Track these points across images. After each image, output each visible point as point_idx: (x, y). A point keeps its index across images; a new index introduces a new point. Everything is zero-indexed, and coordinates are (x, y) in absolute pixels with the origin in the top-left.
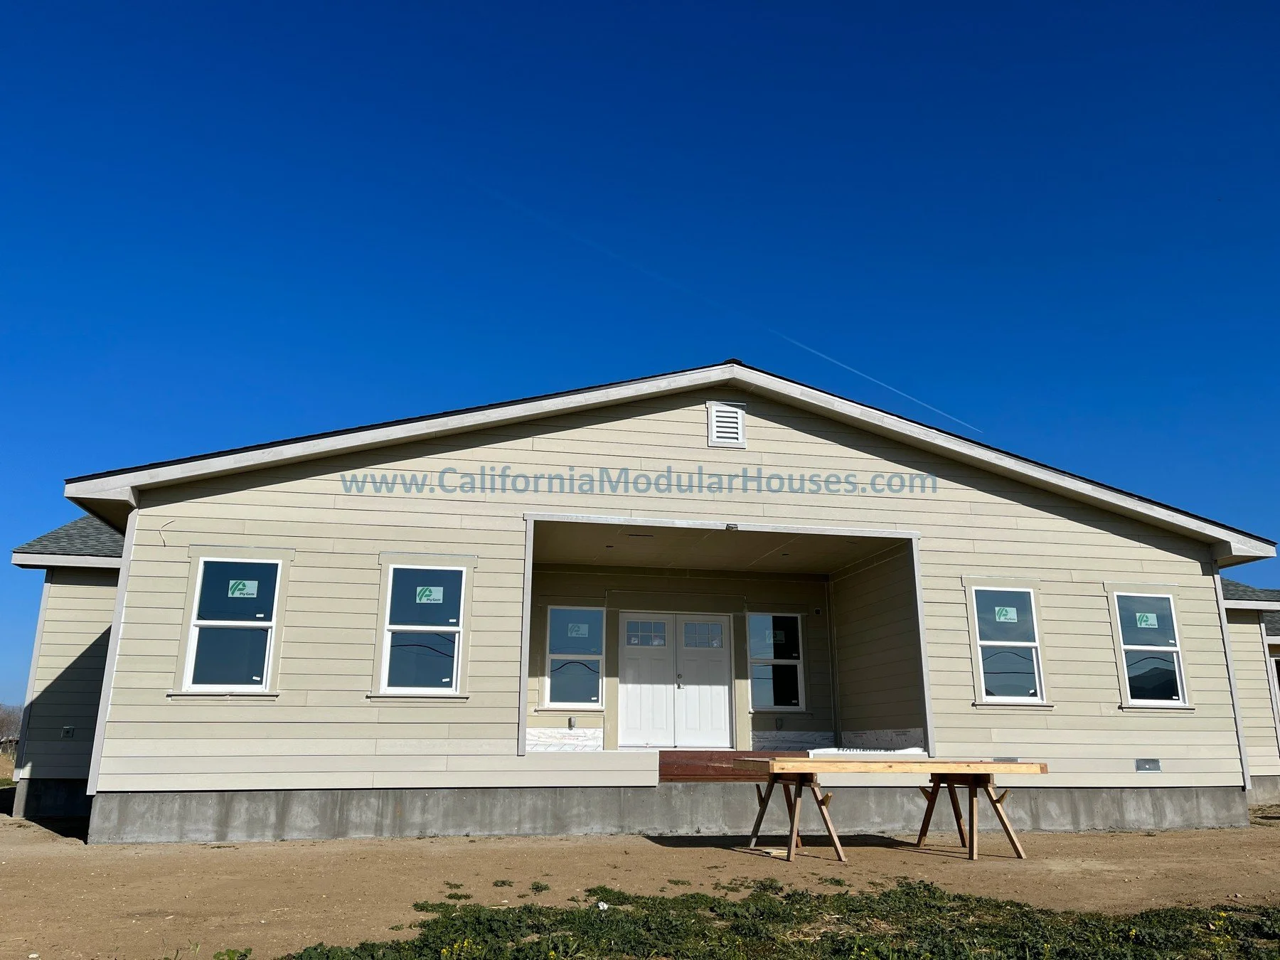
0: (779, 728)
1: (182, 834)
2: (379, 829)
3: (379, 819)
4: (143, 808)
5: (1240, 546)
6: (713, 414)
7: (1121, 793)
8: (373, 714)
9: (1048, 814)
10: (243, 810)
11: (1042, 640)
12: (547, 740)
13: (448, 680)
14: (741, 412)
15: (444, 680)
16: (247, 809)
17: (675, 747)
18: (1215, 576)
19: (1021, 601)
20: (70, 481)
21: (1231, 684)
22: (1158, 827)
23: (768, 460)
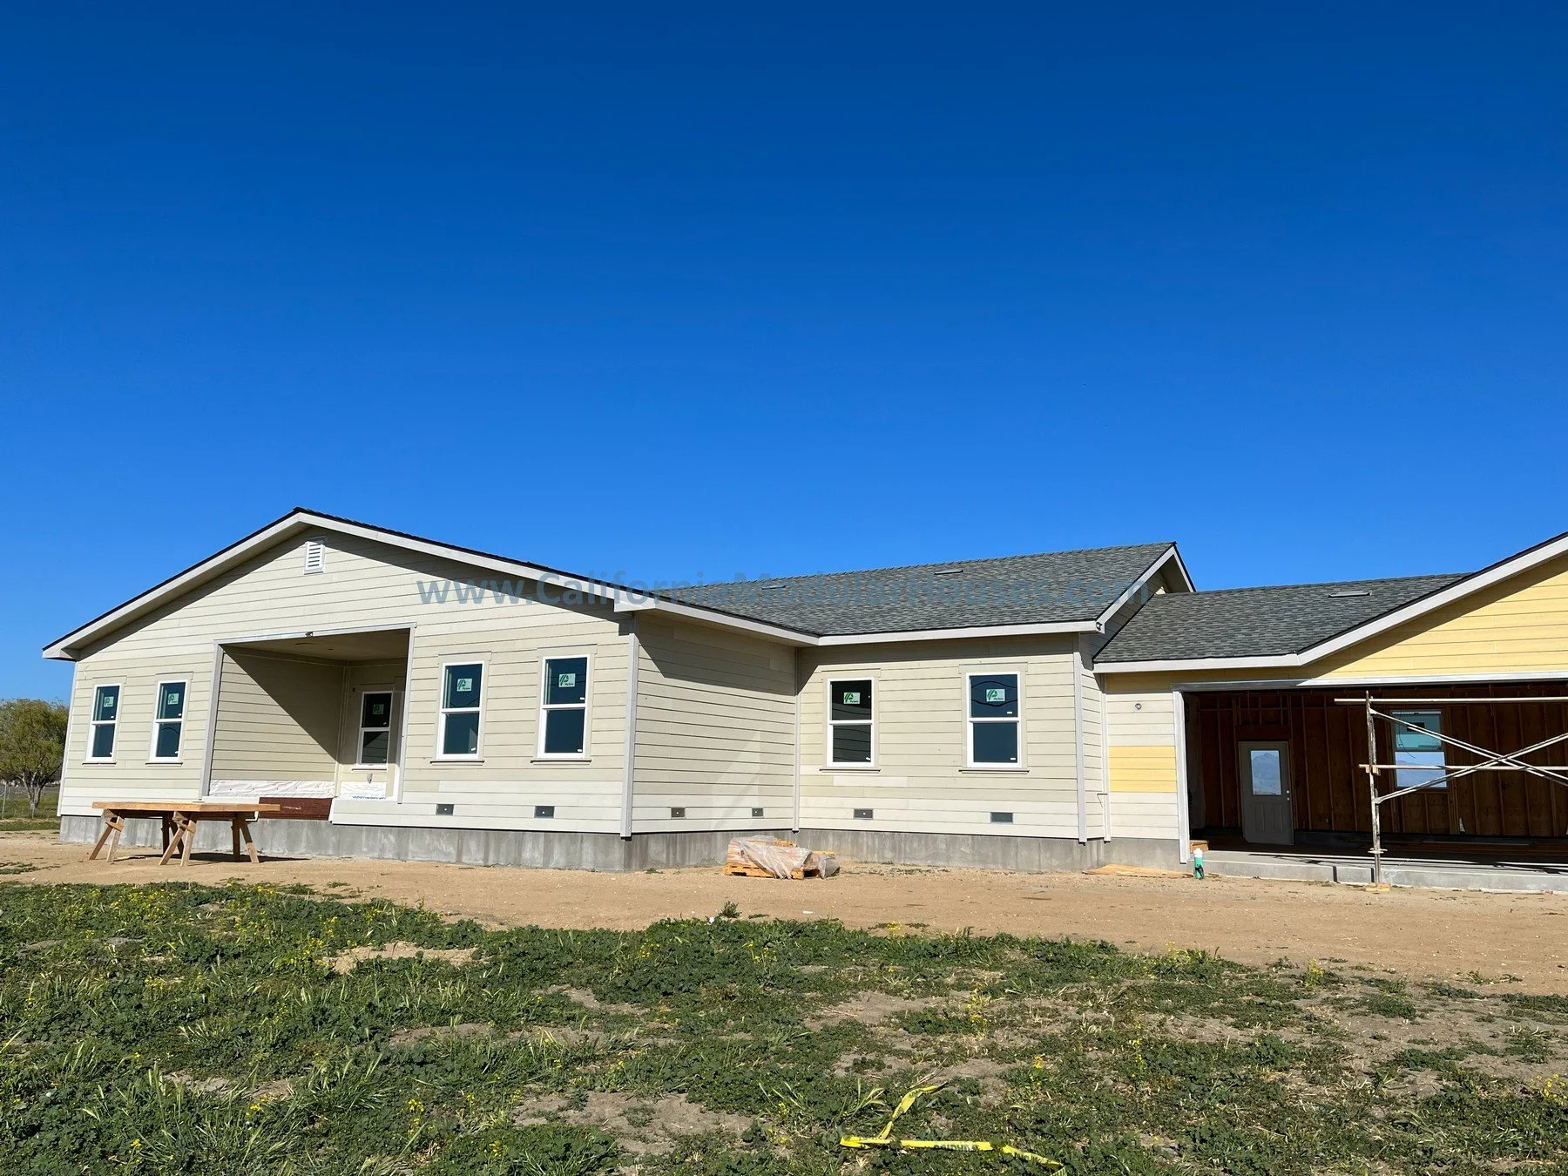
6: (308, 548)
7: (524, 834)
8: (149, 773)
9: (469, 851)
11: (484, 705)
14: (322, 546)
15: (175, 753)
20: (44, 649)
21: (625, 736)
22: (546, 865)
23: (335, 577)
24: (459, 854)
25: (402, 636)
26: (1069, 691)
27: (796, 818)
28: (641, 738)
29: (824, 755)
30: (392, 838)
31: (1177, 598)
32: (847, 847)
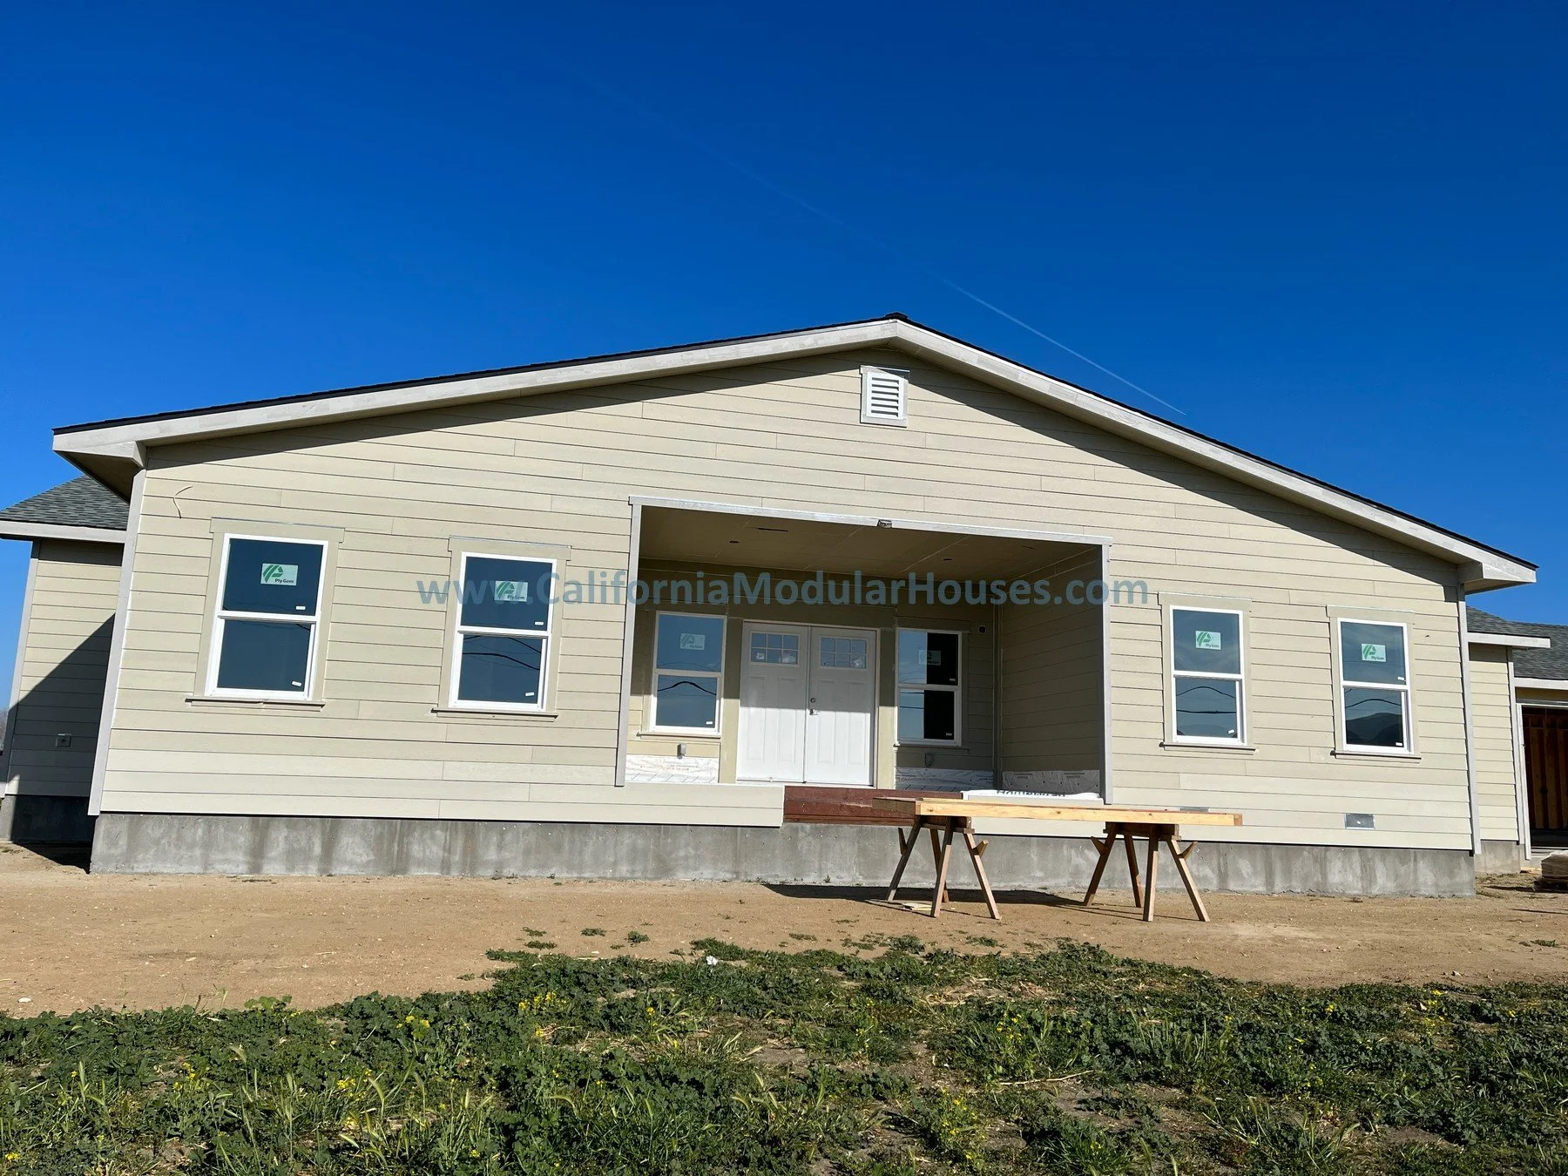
0: (929, 765)
1: (207, 865)
2: (445, 866)
3: (446, 855)
4: (157, 833)
5: (1494, 568)
6: (869, 381)
7: (1326, 850)
9: (1238, 874)
10: (281, 839)
11: (1248, 672)
12: (651, 770)
13: (532, 694)
14: (902, 381)
15: (527, 694)
16: (286, 838)
17: (804, 782)
18: (1460, 602)
19: (1226, 625)
20: (59, 431)
22: (1366, 892)
23: (933, 442)
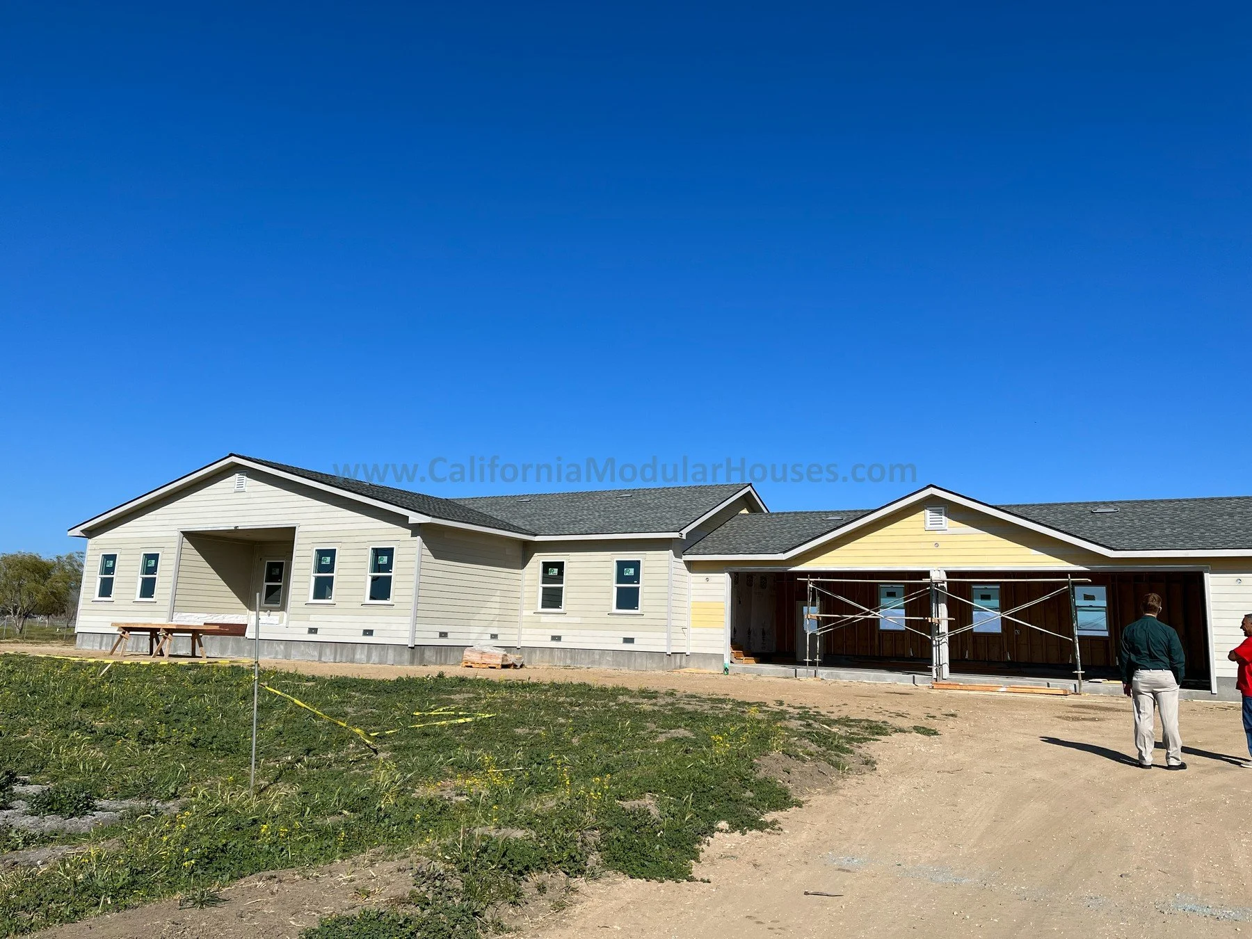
1: (93, 644)
4: (84, 637)
6: (237, 477)
7: (356, 645)
8: (135, 607)
9: (326, 654)
11: (337, 572)
14: (245, 477)
21: (413, 592)
22: (368, 662)
23: (253, 495)
24: (320, 656)
25: (292, 530)
26: (666, 570)
27: (519, 640)
28: (422, 593)
29: (536, 604)
30: (282, 647)
31: (756, 516)
32: (547, 657)
